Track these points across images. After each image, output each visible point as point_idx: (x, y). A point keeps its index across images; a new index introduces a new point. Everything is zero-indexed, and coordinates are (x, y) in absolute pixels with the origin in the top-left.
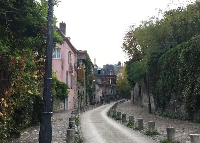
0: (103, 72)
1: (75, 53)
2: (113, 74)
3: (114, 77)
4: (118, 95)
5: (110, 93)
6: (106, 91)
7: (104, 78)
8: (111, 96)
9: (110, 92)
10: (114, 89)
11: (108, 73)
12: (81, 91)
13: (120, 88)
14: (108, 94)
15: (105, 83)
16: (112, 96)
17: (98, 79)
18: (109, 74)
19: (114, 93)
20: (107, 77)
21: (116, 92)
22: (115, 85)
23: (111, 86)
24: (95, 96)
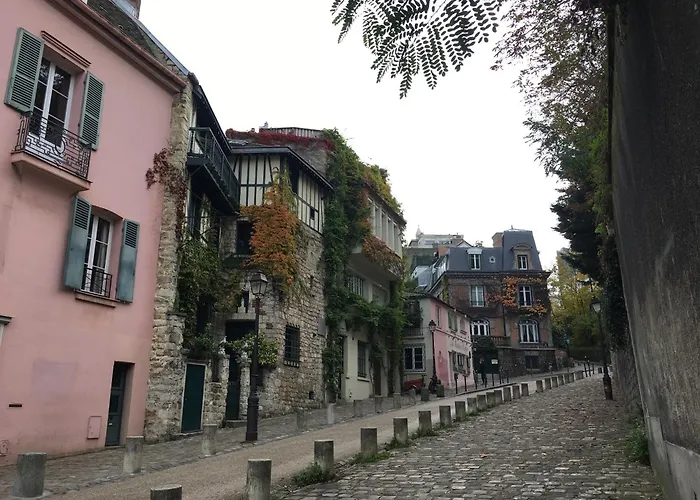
0: (493, 260)
1: (172, 93)
2: (531, 268)
3: (538, 276)
4: (561, 347)
5: (525, 340)
6: (508, 335)
7: (498, 282)
8: (528, 353)
9: (525, 337)
10: (541, 326)
11: (512, 265)
12: (269, 326)
13: (573, 322)
14: (514, 345)
15: (499, 302)
16: (536, 354)
17: (473, 287)
18: (516, 267)
19: (543, 340)
20: (511, 280)
21: (551, 339)
22: (545, 311)
23: (528, 312)
24: (419, 351)
